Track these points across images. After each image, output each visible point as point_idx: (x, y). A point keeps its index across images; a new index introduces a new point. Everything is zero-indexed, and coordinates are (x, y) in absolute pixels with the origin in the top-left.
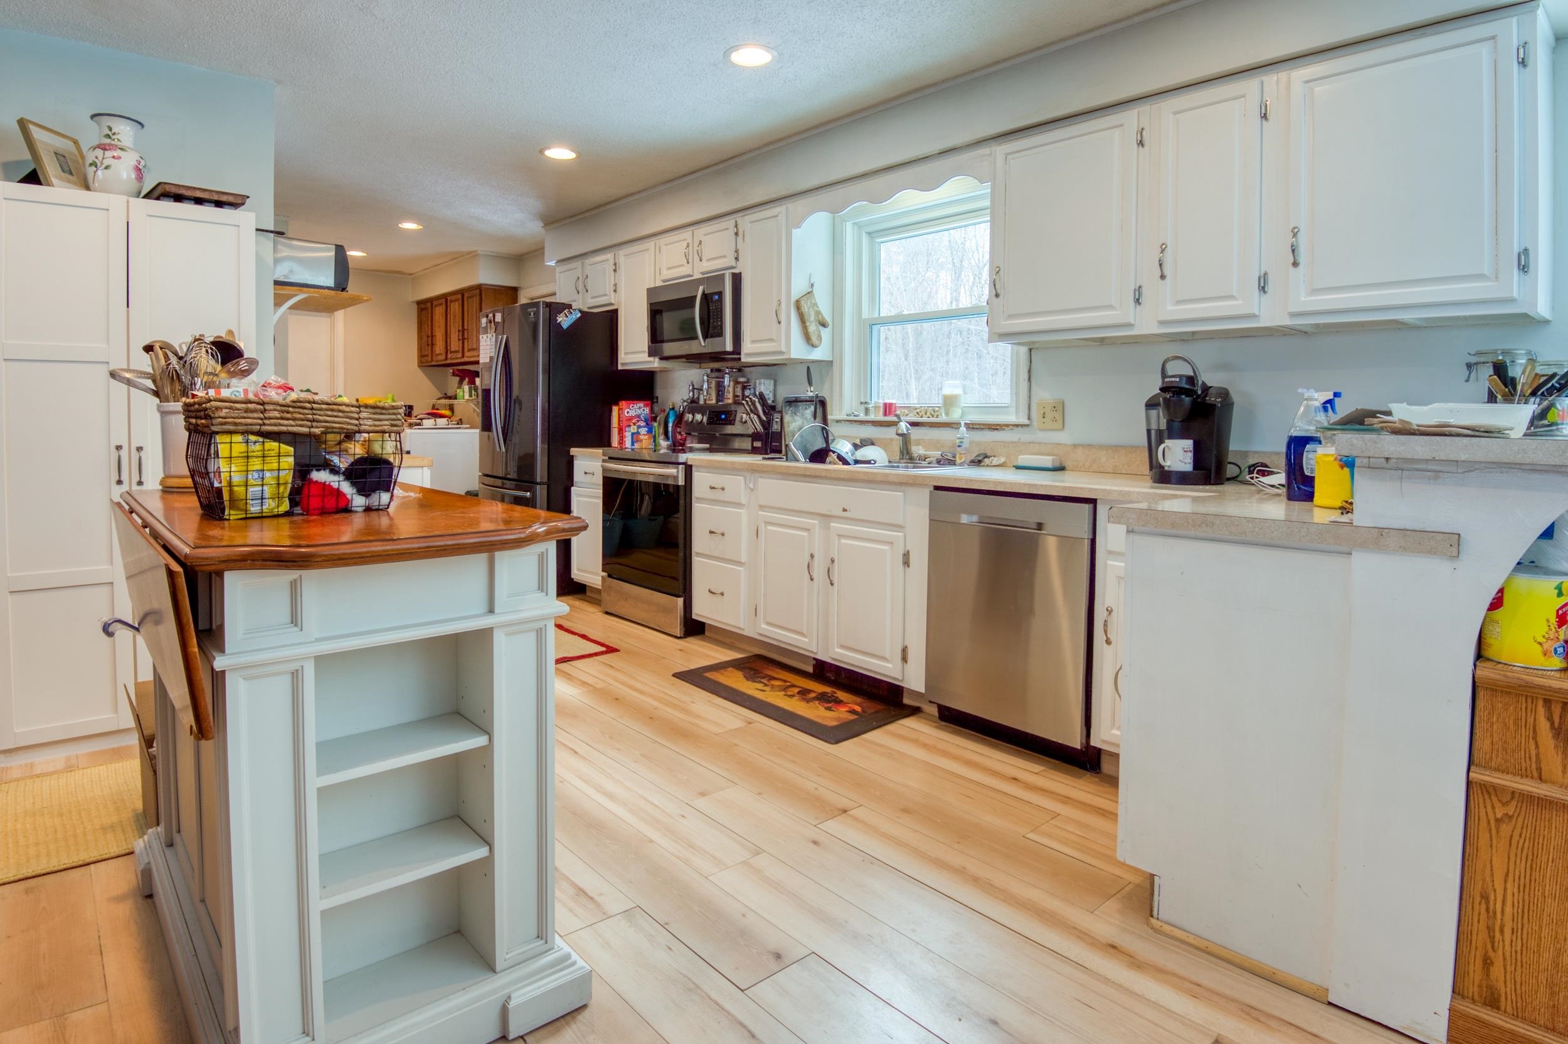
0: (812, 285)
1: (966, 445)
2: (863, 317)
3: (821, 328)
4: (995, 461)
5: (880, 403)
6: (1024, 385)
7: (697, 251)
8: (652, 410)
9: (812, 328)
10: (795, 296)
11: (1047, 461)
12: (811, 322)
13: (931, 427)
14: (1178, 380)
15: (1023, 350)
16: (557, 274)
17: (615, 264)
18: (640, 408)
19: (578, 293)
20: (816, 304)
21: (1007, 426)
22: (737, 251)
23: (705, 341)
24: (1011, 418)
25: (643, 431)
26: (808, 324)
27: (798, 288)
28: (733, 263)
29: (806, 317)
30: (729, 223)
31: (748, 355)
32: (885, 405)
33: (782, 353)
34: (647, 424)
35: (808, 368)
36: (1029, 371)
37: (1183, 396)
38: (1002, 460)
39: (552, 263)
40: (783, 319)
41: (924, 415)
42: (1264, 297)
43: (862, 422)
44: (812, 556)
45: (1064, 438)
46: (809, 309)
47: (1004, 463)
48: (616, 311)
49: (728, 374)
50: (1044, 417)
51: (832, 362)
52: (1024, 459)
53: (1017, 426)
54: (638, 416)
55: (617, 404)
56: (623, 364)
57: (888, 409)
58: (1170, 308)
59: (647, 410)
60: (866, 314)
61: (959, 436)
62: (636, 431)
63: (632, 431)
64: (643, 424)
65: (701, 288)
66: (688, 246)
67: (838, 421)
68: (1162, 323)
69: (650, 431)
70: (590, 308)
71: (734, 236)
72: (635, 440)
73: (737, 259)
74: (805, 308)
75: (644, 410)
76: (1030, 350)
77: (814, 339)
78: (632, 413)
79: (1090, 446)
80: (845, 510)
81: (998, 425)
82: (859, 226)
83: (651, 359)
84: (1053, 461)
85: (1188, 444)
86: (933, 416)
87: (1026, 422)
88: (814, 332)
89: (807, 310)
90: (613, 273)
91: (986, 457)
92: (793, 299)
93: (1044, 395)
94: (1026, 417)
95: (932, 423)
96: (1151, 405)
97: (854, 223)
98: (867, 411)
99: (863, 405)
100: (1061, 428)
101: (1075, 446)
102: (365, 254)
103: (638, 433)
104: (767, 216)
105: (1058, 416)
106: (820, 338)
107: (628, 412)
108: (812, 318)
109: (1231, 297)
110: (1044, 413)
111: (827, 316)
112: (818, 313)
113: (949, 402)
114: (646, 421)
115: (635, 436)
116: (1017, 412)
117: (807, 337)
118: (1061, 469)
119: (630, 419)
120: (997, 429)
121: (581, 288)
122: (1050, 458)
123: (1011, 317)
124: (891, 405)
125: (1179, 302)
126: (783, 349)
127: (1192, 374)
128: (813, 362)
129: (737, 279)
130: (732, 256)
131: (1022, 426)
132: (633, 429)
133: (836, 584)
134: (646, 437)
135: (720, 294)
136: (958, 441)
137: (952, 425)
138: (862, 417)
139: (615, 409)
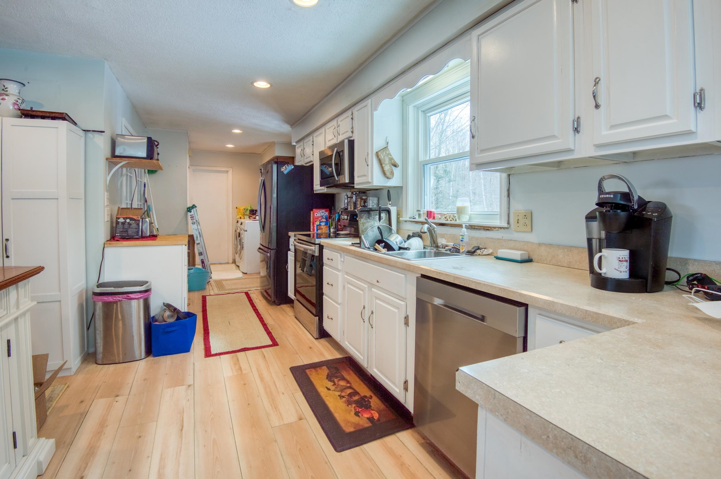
0: (388, 143)
1: (466, 239)
2: (420, 160)
3: (393, 167)
4: (486, 252)
5: (425, 211)
6: (505, 199)
7: (337, 130)
8: (330, 213)
9: (387, 168)
10: (376, 149)
11: (517, 255)
12: (386, 164)
13: (451, 226)
14: (612, 196)
15: (505, 175)
16: (296, 148)
17: (313, 142)
18: (323, 212)
19: (302, 157)
20: (390, 154)
21: (495, 228)
22: (352, 128)
23: (338, 177)
24: (497, 222)
25: (323, 224)
26: (383, 165)
27: (378, 144)
28: (351, 135)
29: (382, 162)
30: (349, 113)
31: (358, 184)
32: (428, 212)
33: (369, 183)
34: (327, 220)
35: (389, 191)
36: (508, 190)
37: (619, 211)
38: (490, 251)
39: (294, 144)
40: (369, 164)
41: (449, 219)
42: (701, 114)
43: (417, 222)
44: (364, 308)
45: (532, 238)
46: (384, 157)
47: (492, 253)
48: (313, 165)
49: (355, 195)
50: (518, 223)
51: (402, 187)
52: (503, 252)
53: (501, 228)
54: (322, 216)
55: (312, 210)
56: (316, 190)
57: (430, 214)
58: (604, 132)
59: (327, 213)
60: (422, 158)
61: (461, 234)
62: (319, 224)
63: (317, 224)
64: (324, 220)
65: (336, 149)
66: (335, 128)
67: (406, 221)
68: (599, 146)
69: (326, 224)
70: (306, 164)
71: (351, 120)
72: (318, 228)
73: (352, 132)
74: (382, 156)
75: (325, 213)
76: (509, 175)
77: (388, 174)
78: (319, 215)
79: (550, 245)
80: (378, 282)
81: (489, 227)
82: (417, 108)
83: (322, 188)
84: (521, 254)
85: (625, 254)
86: (453, 220)
87: (506, 225)
88: (388, 170)
89: (383, 157)
90: (312, 146)
91: (479, 248)
92: (374, 152)
93: (517, 206)
94: (506, 222)
95: (452, 224)
96: (590, 218)
97: (414, 106)
98: (419, 215)
99: (418, 212)
100: (530, 230)
101: (540, 245)
102: (234, 146)
103: (320, 225)
104: (363, 106)
105: (528, 222)
106: (392, 173)
107: (316, 215)
108: (387, 161)
109: (666, 117)
110: (518, 220)
111: (398, 160)
112: (391, 159)
113: (460, 211)
114: (326, 219)
115: (318, 226)
116: (501, 219)
117: (384, 173)
118: (529, 260)
119: (318, 217)
120: (488, 230)
121: (303, 155)
122: (519, 252)
123: (482, 151)
124: (431, 212)
125: (613, 127)
126: (370, 181)
127: (628, 191)
128: (390, 187)
129: (351, 143)
130: (350, 130)
131: (504, 228)
132: (317, 223)
133: (374, 328)
134: (325, 227)
135: (343, 151)
136: (461, 237)
137: (460, 226)
138: (417, 219)
139: (312, 212)
